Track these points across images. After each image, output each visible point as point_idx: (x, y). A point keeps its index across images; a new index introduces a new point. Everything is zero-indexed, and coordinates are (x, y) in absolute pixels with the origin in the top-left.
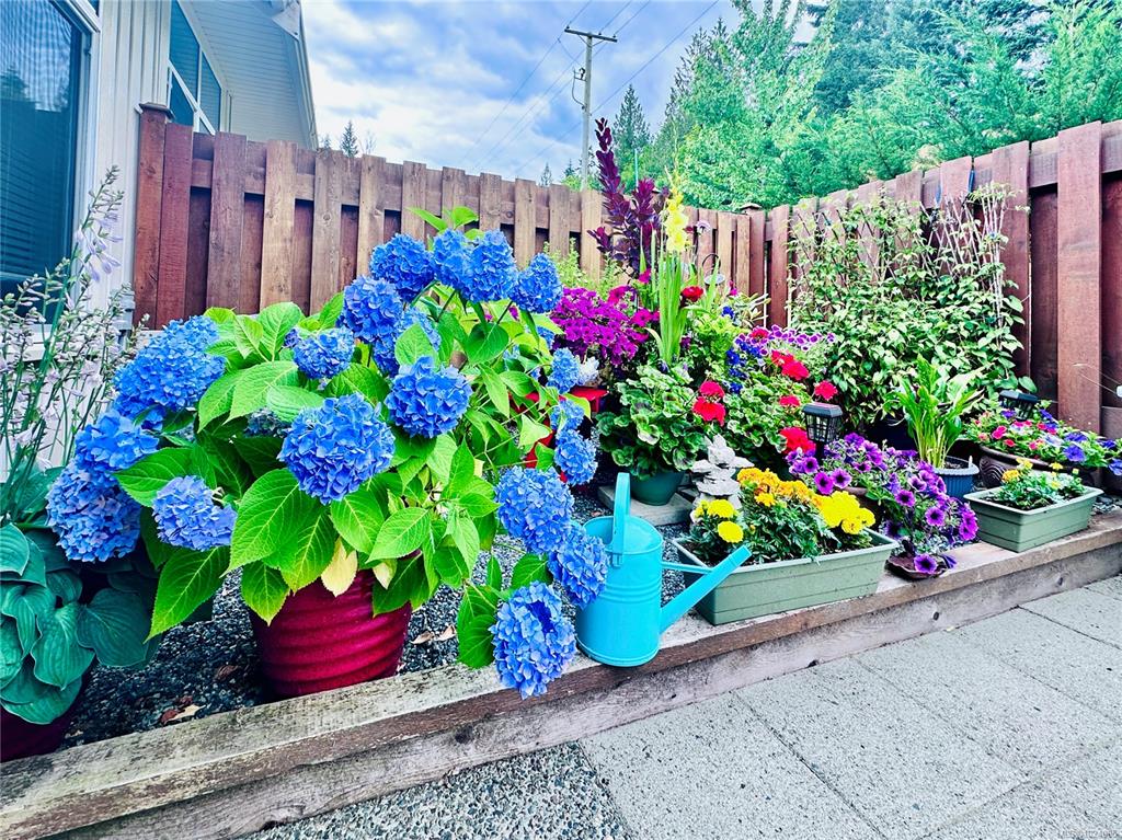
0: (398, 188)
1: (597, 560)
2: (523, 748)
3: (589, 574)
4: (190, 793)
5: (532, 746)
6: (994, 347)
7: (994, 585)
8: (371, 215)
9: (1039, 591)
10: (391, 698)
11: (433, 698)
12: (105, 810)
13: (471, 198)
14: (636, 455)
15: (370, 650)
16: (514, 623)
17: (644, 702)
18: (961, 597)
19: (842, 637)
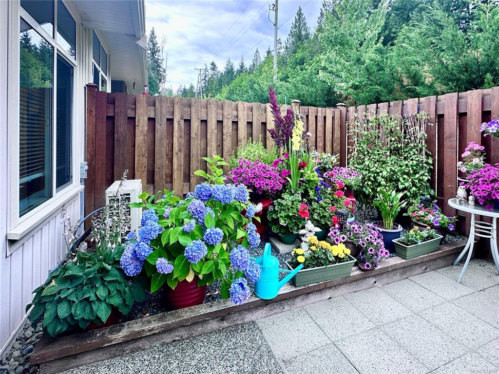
0: (189, 109)
1: (257, 271)
2: (239, 323)
3: (255, 275)
4: (157, 331)
5: (242, 322)
6: (421, 178)
7: (397, 271)
8: (178, 122)
9: (416, 272)
10: (203, 309)
11: (214, 309)
12: (139, 335)
13: (219, 111)
14: (280, 228)
15: (196, 297)
16: (235, 288)
17: (275, 310)
18: (385, 275)
19: (340, 290)
